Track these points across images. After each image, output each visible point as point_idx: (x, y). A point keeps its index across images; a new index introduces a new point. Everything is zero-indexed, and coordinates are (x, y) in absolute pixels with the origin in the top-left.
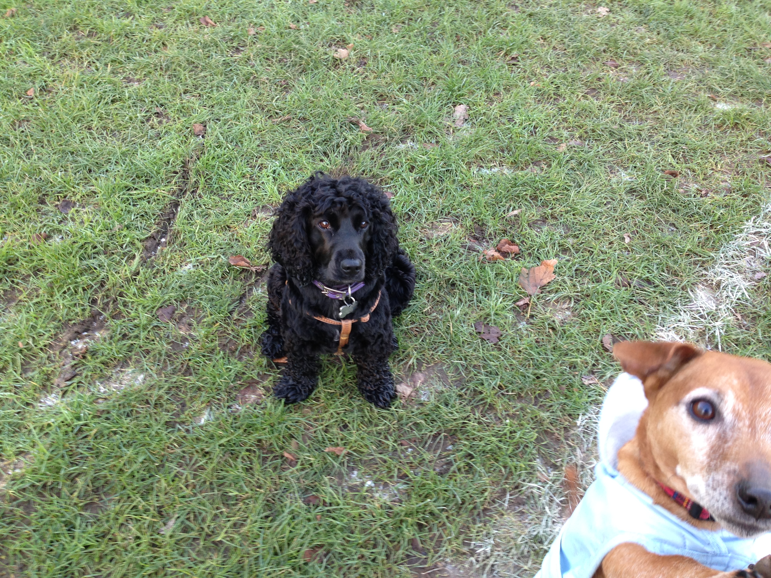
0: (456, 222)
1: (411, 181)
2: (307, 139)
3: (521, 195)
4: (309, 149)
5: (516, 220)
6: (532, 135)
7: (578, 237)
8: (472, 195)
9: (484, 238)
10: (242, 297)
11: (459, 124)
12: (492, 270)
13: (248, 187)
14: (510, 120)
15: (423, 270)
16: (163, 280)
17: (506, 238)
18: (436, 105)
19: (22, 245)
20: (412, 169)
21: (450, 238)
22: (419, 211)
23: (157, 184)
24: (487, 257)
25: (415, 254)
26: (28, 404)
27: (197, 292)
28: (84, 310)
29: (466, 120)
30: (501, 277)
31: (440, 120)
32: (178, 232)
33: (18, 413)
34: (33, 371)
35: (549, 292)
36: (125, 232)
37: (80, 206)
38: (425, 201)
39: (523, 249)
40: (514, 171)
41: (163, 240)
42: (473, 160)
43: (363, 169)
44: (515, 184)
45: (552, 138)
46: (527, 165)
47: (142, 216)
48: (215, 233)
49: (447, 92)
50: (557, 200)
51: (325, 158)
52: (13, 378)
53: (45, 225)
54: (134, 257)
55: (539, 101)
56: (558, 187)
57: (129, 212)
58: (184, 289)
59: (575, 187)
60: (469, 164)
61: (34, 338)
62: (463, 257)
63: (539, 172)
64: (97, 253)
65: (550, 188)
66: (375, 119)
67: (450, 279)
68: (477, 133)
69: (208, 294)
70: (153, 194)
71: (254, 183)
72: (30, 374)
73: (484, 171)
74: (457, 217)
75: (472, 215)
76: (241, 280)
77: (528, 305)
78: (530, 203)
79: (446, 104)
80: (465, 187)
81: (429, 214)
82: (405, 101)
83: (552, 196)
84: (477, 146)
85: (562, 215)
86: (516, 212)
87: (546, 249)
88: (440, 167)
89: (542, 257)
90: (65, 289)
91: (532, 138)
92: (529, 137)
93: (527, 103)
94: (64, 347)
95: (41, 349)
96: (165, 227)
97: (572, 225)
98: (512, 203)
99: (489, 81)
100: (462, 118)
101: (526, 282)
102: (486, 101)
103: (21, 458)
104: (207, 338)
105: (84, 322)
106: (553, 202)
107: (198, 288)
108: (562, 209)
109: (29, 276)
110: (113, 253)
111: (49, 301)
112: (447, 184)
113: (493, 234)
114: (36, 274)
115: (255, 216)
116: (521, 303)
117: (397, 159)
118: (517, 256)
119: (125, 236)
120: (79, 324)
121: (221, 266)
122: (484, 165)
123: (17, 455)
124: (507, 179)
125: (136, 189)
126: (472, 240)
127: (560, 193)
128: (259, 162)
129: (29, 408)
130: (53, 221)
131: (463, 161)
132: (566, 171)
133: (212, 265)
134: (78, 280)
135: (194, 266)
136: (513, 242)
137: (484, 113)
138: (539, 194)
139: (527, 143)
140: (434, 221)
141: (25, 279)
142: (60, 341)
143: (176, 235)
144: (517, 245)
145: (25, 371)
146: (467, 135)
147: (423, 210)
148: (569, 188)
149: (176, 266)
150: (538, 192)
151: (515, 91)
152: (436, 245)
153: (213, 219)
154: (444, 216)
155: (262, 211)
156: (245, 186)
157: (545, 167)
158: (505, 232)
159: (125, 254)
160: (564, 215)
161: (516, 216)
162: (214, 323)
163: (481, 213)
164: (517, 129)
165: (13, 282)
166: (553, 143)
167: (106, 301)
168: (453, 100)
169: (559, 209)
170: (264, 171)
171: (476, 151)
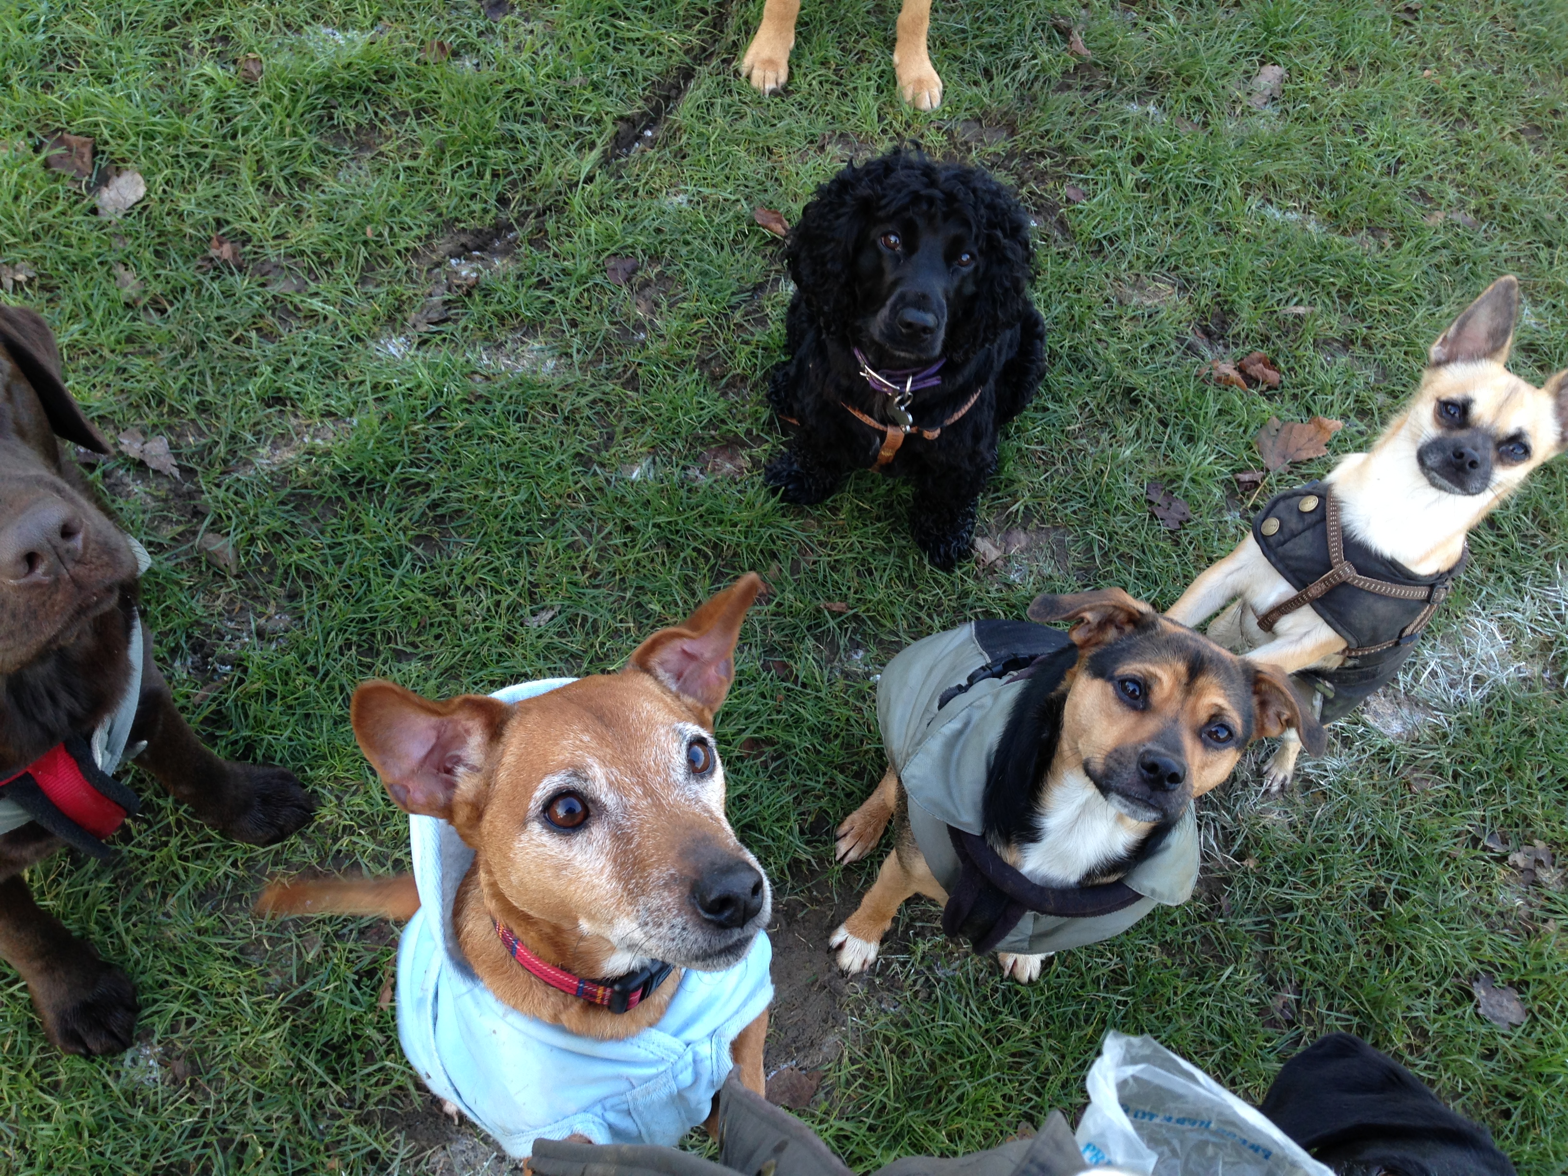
0: (1183, 289)
1: (1129, 181)
2: (963, 31)
3: (1322, 281)
4: (960, 52)
5: (1295, 324)
6: (1389, 173)
7: (1396, 397)
8: (1232, 248)
9: (1222, 337)
10: (758, 288)
11: (1256, 101)
12: (1215, 401)
13: (827, 86)
14: (1359, 130)
15: (1091, 355)
16: (631, 207)
17: (1263, 351)
18: (1228, 49)
19: (406, 52)
20: (1139, 159)
21: (1161, 315)
22: (1123, 244)
23: (668, 22)
24: (1215, 374)
25: (1087, 322)
26: (358, 339)
27: (684, 251)
28: (485, 211)
29: (1274, 99)
30: (1229, 418)
31: (1224, 82)
32: (679, 129)
33: (340, 347)
34: (377, 286)
35: (1303, 476)
36: (588, 94)
37: (521, 14)
38: (1140, 229)
39: (1286, 383)
40: (1328, 231)
41: (649, 133)
42: (1259, 183)
43: (1048, 127)
44: (1320, 257)
45: (1423, 193)
46: (1356, 228)
47: (624, 74)
48: (743, 154)
49: (1260, 30)
50: (1387, 314)
51: (984, 82)
52: (342, 286)
53: (453, 30)
54: (592, 145)
55: (1426, 112)
56: (1399, 291)
57: (603, 59)
58: (662, 237)
59: (1429, 303)
60: (1248, 187)
61: (391, 229)
62: (1173, 358)
63: (1374, 249)
64: (531, 115)
65: (1383, 287)
66: (1103, 35)
67: (1134, 389)
68: (1286, 132)
69: (701, 260)
70: (653, 40)
71: (839, 84)
72: (371, 289)
73: (1272, 211)
74: (1187, 280)
75: (1218, 286)
76: (764, 257)
77: (1256, 484)
78: (1334, 302)
79: (1248, 54)
80: (1222, 230)
81: (1138, 258)
82: (1172, 19)
83: (1381, 303)
84: (1276, 158)
85: (1383, 346)
86: (1301, 310)
87: (1330, 398)
88: (1192, 173)
89: (1316, 409)
90: (464, 162)
91: (1386, 179)
92: (1381, 175)
93: (1402, 107)
94: (438, 265)
95: (399, 252)
96: (657, 110)
97: (1394, 370)
98: (1301, 289)
99: (1347, 37)
100: (1268, 92)
101: (1269, 443)
102: (1326, 76)
103: (327, 421)
104: (679, 337)
105: (480, 231)
106: (1377, 316)
107: (686, 243)
108: (1389, 334)
109: (407, 114)
110: (557, 126)
111: (430, 173)
112: (1193, 212)
113: (1243, 335)
114: (418, 117)
115: (822, 148)
116: (1245, 477)
117: (1116, 129)
118: (1271, 392)
119: (587, 101)
120: (472, 232)
121: (738, 218)
122: (1274, 199)
123: (322, 416)
124: (1309, 241)
125: (627, 19)
126: (1199, 333)
127: (1396, 303)
128: (861, 46)
129: (357, 346)
130: (469, 26)
131: (1240, 177)
132: (1425, 267)
133: (723, 211)
134: (490, 153)
135: (690, 201)
136: (1272, 364)
137: (1314, 98)
138: (1357, 292)
139: (1374, 187)
140: (1142, 274)
141: (399, 116)
142: (433, 251)
143: (674, 133)
144: (1279, 371)
145: (363, 281)
146: (1265, 130)
147: (1131, 246)
148: (1418, 300)
149: (659, 190)
150: (1356, 287)
151: (1387, 74)
152: (1132, 319)
153: (746, 124)
154: (1164, 271)
155: (837, 143)
156: (821, 83)
157: (1389, 245)
158: (1266, 339)
159: (578, 135)
160: (1389, 346)
161: (1297, 316)
162: (696, 317)
163: (1235, 289)
164: (1365, 152)
165: (376, 114)
166: (1421, 203)
167: (524, 208)
168: (1265, 49)
169: (1383, 333)
170: (865, 65)
171: (1271, 168)
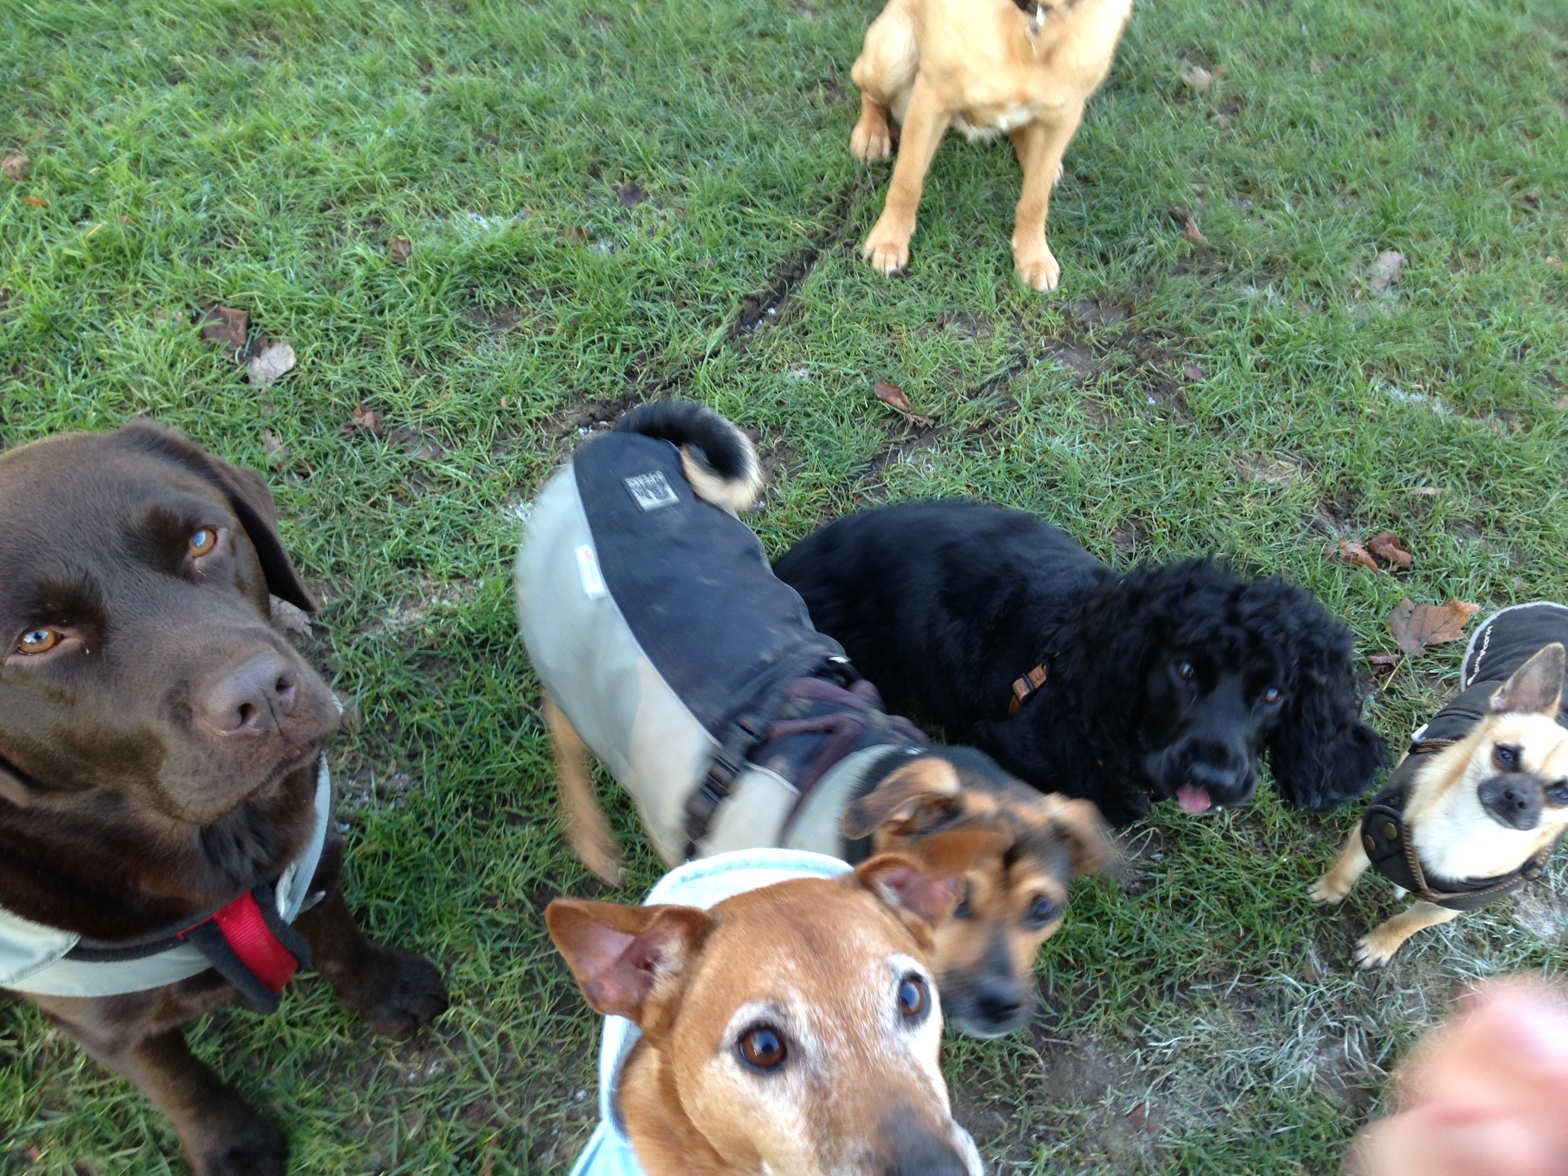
0: (1307, 467)
1: (1248, 361)
2: (1080, 218)
3: (1451, 463)
4: (1077, 238)
5: (1424, 505)
6: (1515, 358)
7: (1533, 582)
8: (1357, 428)
9: (1349, 516)
10: (878, 459)
11: (1376, 286)
12: (1345, 580)
13: (946, 269)
14: (1483, 315)
15: (1213, 531)
16: (754, 380)
17: (1393, 531)
18: (1346, 235)
19: (546, 237)
20: (1258, 340)
21: (1285, 493)
22: (1245, 423)
23: (793, 209)
24: (1343, 553)
25: (1208, 498)
26: (488, 504)
27: (804, 423)
28: (614, 383)
29: (1393, 284)
30: (1359, 598)
31: (1343, 267)
32: (802, 307)
33: (470, 511)
34: (509, 453)
35: (1440, 660)
36: (715, 275)
37: (654, 202)
38: (1261, 409)
39: (1417, 563)
40: (1455, 413)
41: (772, 311)
42: (1381, 364)
43: (1165, 308)
44: (1448, 439)
45: (1550, 377)
46: (1484, 411)
47: (751, 257)
48: (864, 331)
49: (1377, 217)
50: (1520, 497)
51: (1100, 266)
52: (475, 453)
53: (590, 216)
54: (719, 322)
55: (1550, 297)
56: (1532, 474)
57: (731, 242)
58: (784, 409)
60: (1370, 369)
61: (524, 399)
62: (1299, 537)
63: (1504, 431)
64: (661, 295)
65: (1514, 470)
66: (1219, 222)
67: (1259, 567)
68: (1408, 316)
69: (821, 432)
70: (779, 225)
71: (957, 266)
72: (502, 456)
73: (1395, 393)
74: (1311, 459)
75: (1343, 465)
76: (883, 429)
77: (1390, 667)
78: (1464, 484)
79: (1366, 241)
80: (1345, 410)
81: (1260, 436)
82: (1288, 208)
83: (1514, 486)
84: (1399, 341)
85: (1517, 529)
86: (1430, 491)
87: (1465, 581)
88: (1313, 355)
89: (1450, 591)
90: (596, 337)
91: (1512, 364)
92: (1507, 358)
93: (1525, 293)
94: (567, 434)
95: (530, 422)
96: (781, 290)
97: (1530, 554)
98: (1429, 470)
99: (1466, 226)
100: (1387, 277)
101: (1403, 626)
102: (1446, 262)
103: (454, 583)
104: (799, 506)
105: (608, 402)
106: (1509, 498)
107: (808, 415)
108: (1523, 517)
109: (543, 293)
110: (685, 304)
111: (563, 347)
112: (1315, 391)
113: (1371, 515)
114: (554, 295)
115: (941, 327)
116: (1379, 659)
117: (1234, 310)
118: (1403, 572)
119: (716, 281)
120: (600, 403)
121: (858, 392)
122: (1398, 381)
123: (451, 578)
124: (1435, 423)
125: (754, 205)
126: (1325, 512)
127: (1529, 487)
128: (979, 231)
129: (488, 511)
130: (606, 212)
131: (1362, 360)
132: (1557, 451)
133: (844, 384)
134: (620, 329)
135: (811, 376)
136: (1403, 544)
137: (1435, 284)
138: (1487, 474)
139: (1501, 370)
140: (1264, 452)
141: (537, 295)
142: (563, 421)
143: (798, 311)
144: (1409, 552)
145: (495, 448)
146: (1387, 315)
147: (1252, 424)
148: (1551, 484)
149: (782, 365)
150: (1487, 469)
151: (1510, 261)
152: (1255, 495)
153: (867, 303)
154: (1286, 449)
155: (956, 321)
156: (940, 266)
157: (1519, 428)
158: (1394, 520)
159: (705, 312)
160: (1523, 529)
161: (1427, 497)
162: (816, 486)
163: (1362, 469)
164: (1490, 336)
165: (515, 292)
166: (1549, 387)
167: (651, 380)
168: (1383, 236)
169: (1514, 515)
170: (983, 249)
171: (1393, 351)
